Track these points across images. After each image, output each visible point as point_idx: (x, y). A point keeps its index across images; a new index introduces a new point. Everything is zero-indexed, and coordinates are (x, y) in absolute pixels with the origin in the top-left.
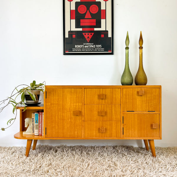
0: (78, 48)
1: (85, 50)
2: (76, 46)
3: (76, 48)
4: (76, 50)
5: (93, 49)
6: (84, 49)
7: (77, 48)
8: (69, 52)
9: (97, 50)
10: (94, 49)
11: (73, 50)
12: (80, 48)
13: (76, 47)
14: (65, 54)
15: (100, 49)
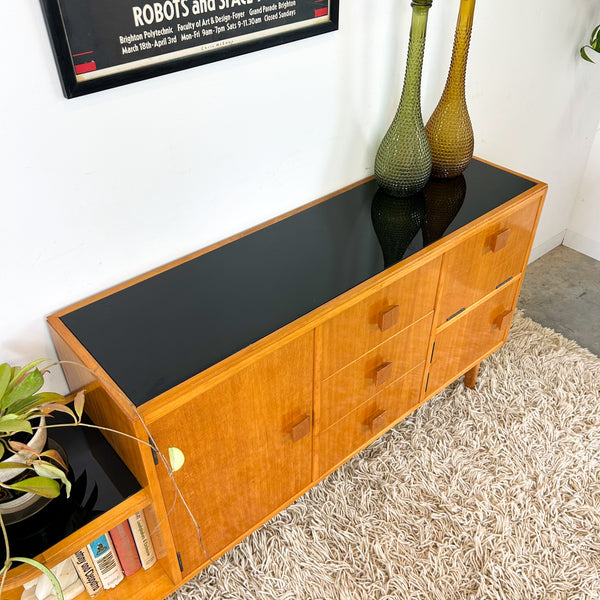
0: (155, 26)
1: (199, 29)
2: (138, 15)
3: (140, 30)
4: (145, 40)
5: (242, 14)
6: (189, 26)
7: (147, 28)
8: (99, 67)
9: (261, 15)
10: (247, 16)
11: (127, 45)
12: (165, 23)
13: (137, 18)
14: (73, 89)
15: (278, 11)
